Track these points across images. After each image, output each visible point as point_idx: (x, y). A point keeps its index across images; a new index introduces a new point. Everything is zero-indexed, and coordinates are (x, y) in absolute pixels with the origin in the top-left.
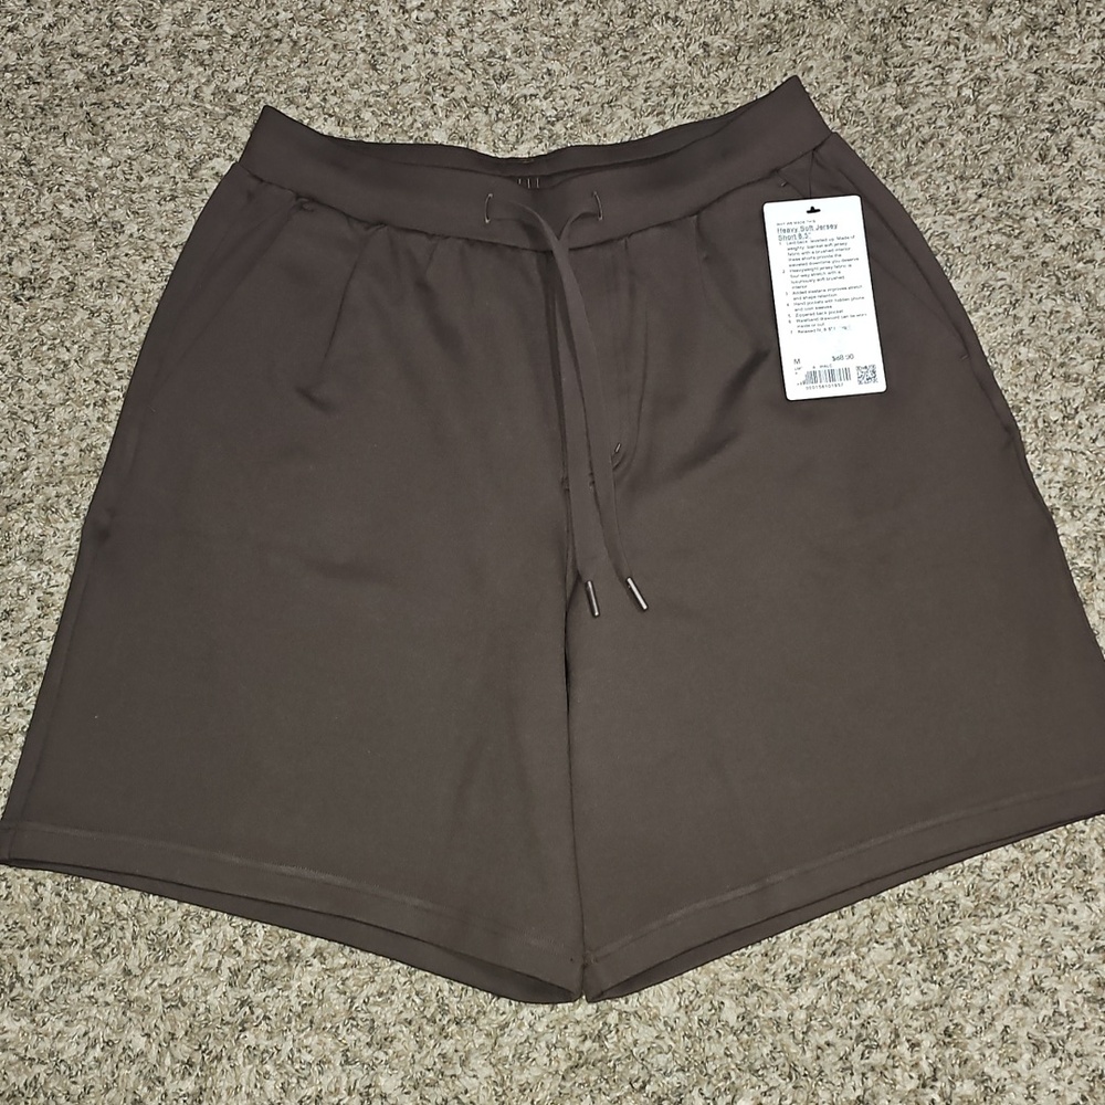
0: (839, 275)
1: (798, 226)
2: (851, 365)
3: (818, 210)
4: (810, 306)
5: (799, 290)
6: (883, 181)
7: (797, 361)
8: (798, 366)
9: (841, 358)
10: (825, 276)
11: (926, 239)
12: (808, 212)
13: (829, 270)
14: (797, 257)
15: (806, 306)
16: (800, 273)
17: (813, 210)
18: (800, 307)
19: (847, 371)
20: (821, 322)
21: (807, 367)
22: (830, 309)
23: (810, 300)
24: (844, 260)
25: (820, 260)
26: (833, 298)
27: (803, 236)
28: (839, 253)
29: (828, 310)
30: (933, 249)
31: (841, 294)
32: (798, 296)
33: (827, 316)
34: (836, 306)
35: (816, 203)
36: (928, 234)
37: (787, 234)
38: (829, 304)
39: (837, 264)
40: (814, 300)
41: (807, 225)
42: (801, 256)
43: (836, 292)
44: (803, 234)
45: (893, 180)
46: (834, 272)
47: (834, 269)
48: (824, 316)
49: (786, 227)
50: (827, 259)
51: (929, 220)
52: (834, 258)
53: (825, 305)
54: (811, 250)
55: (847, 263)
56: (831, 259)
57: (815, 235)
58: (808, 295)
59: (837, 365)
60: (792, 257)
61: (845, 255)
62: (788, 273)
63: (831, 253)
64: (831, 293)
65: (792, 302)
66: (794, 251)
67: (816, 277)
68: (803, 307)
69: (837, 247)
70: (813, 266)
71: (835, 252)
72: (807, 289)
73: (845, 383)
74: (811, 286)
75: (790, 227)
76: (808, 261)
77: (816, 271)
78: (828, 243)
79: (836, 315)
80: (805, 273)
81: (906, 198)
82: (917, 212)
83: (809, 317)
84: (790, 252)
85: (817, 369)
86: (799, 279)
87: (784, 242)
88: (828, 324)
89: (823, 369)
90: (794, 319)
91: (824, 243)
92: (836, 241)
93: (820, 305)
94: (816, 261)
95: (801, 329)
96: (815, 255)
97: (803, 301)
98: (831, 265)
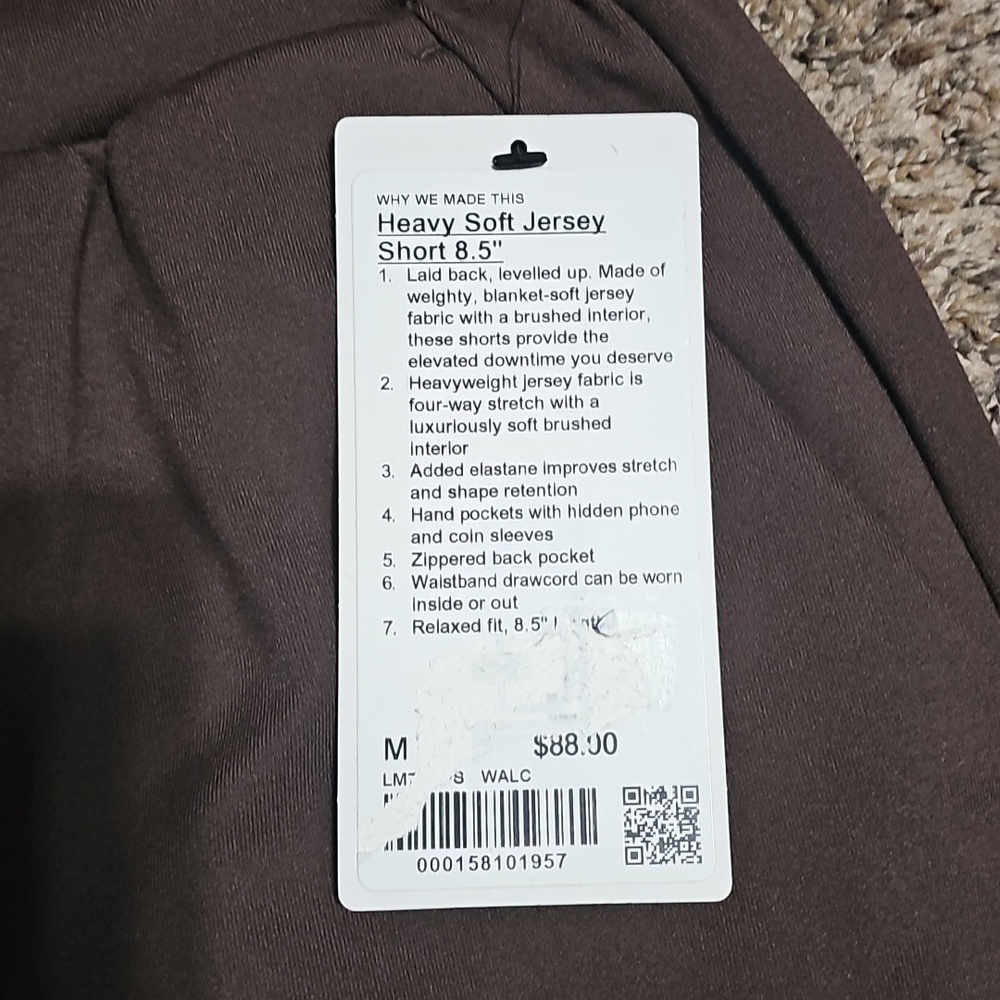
0: (591, 414)
1: (458, 212)
2: (605, 777)
3: (539, 159)
4: (470, 525)
5: (436, 460)
6: (795, 69)
7: (395, 749)
8: (399, 766)
9: (568, 744)
10: (538, 414)
11: (933, 291)
12: (500, 163)
13: (559, 393)
14: (441, 331)
15: (456, 526)
16: (446, 395)
17: (520, 157)
18: (430, 527)
19: (587, 800)
20: (504, 593)
21: (430, 776)
22: (545, 547)
23: (472, 504)
24: (616, 358)
25: (526, 350)
26: (561, 502)
27: (473, 250)
28: (599, 327)
29: (535, 548)
30: (955, 330)
31: (593, 489)
32: (432, 483)
33: (532, 570)
34: (569, 534)
35: (534, 130)
36: (941, 273)
37: (411, 241)
38: (542, 524)
39: (588, 370)
40: (488, 503)
41: (489, 210)
42: (457, 330)
43: (572, 479)
44: (473, 243)
45: (832, 65)
46: (573, 402)
47: (575, 389)
48: (520, 570)
49: (412, 211)
50: (554, 350)
51: (950, 224)
52: (580, 348)
53: (527, 524)
54: (496, 308)
55: (624, 369)
56: (567, 350)
57: (517, 250)
58: (468, 481)
59: (551, 776)
60: (424, 331)
61: (624, 336)
62: (402, 392)
63: (571, 327)
64: (557, 479)
65: (403, 506)
66: (432, 308)
67: (502, 417)
68: (448, 527)
69: (596, 305)
70: (496, 372)
71: (585, 325)
72: (469, 460)
73: (576, 851)
74: (483, 449)
75: (428, 212)
76: (482, 352)
77: (507, 393)
78: (564, 284)
79: (568, 569)
80: (464, 395)
81: (868, 136)
82: (903, 188)
83: (466, 571)
84: (419, 308)
85: (468, 788)
86: (445, 415)
87: (397, 270)
88: (531, 601)
89: (491, 788)
90: (403, 573)
91: (548, 285)
92: (596, 282)
93: (510, 525)
94: (510, 351)
95: (428, 617)
96: (512, 329)
97: (444, 504)
98: (565, 370)
